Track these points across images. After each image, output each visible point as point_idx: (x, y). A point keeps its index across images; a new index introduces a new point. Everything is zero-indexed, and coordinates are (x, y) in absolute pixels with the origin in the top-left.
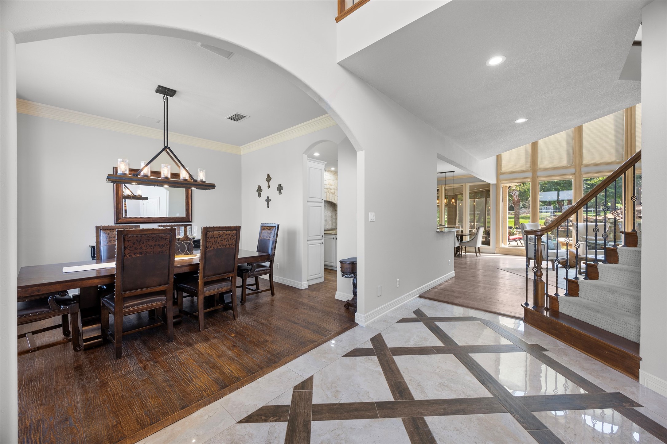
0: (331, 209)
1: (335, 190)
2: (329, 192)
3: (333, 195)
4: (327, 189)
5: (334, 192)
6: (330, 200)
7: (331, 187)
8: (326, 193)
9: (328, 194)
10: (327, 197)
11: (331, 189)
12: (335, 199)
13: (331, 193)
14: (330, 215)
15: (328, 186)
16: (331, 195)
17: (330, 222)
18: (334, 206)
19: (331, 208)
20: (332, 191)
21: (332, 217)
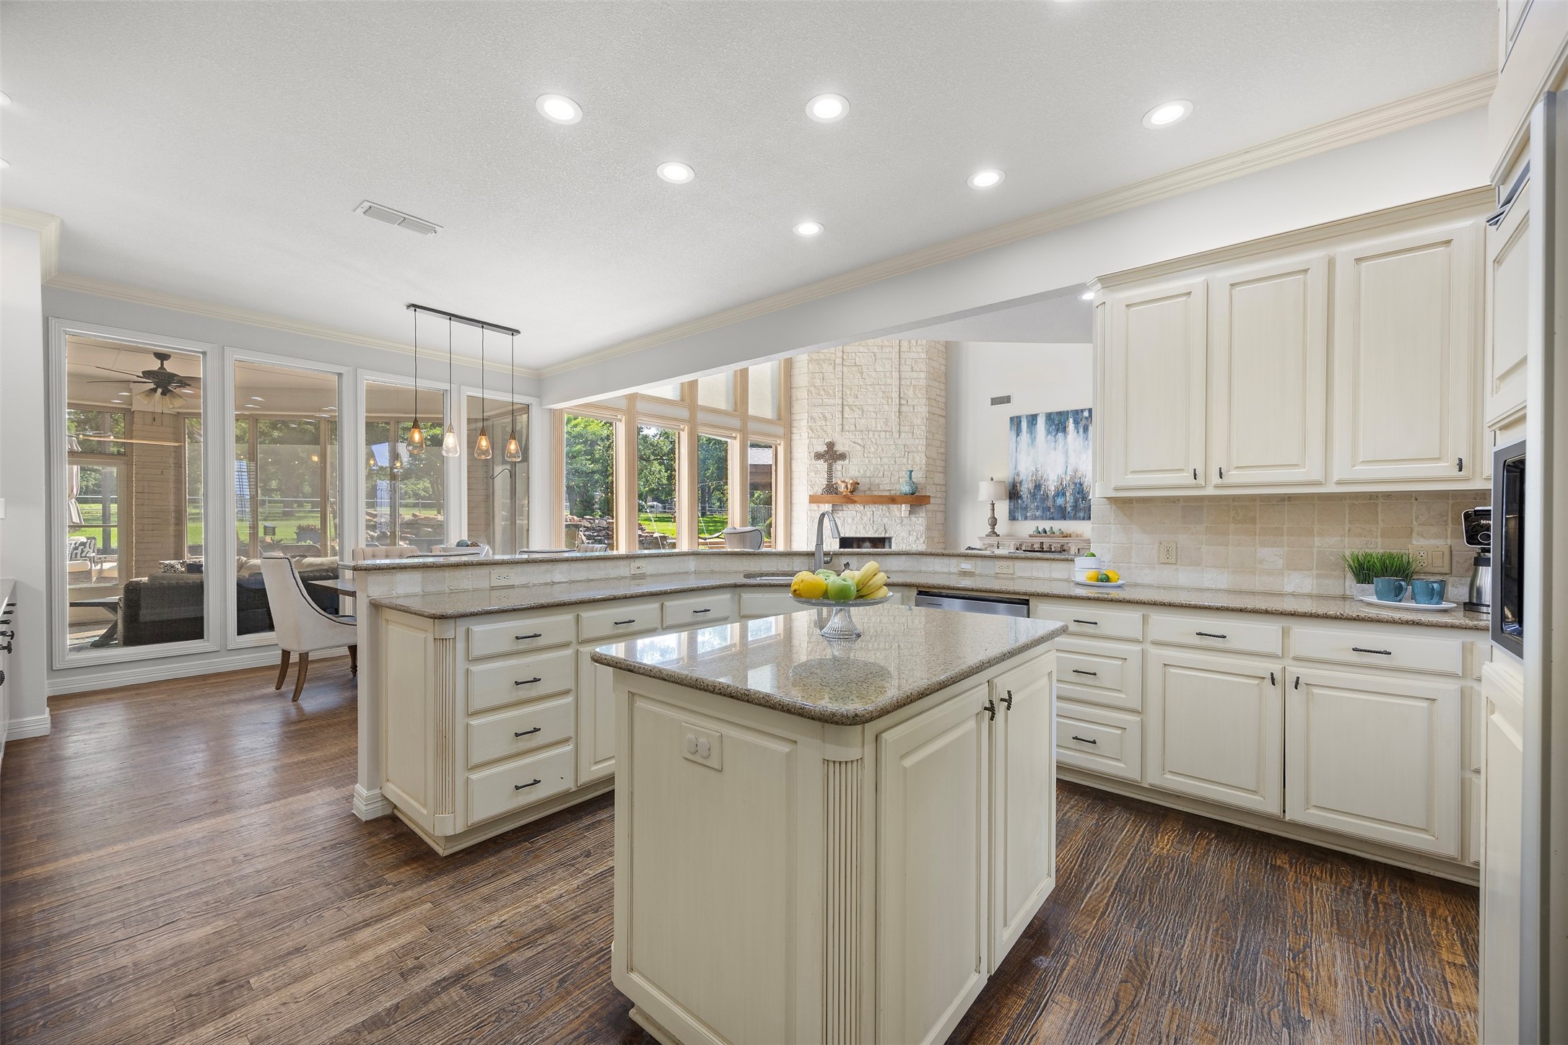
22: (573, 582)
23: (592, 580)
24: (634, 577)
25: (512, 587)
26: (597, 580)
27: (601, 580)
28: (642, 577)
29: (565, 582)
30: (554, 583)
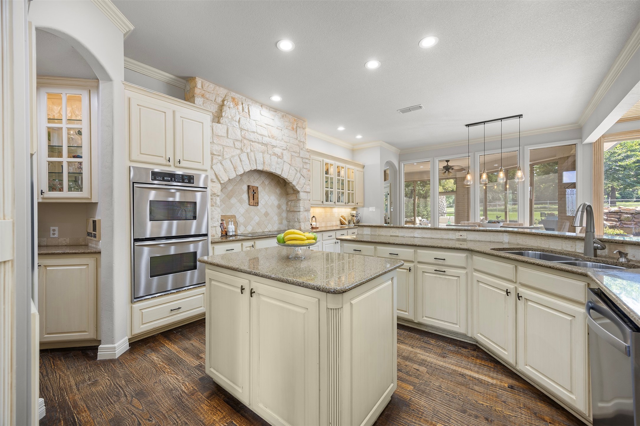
0: (278, 191)
1: (284, 150)
2: (270, 152)
3: (279, 160)
4: (266, 145)
5: (282, 154)
6: (273, 171)
7: (274, 142)
8: (263, 153)
9: (267, 157)
10: (264, 163)
11: (274, 146)
12: (285, 168)
13: (275, 154)
14: (276, 203)
15: (266, 140)
16: (274, 159)
17: (276, 218)
18: (285, 185)
19: (278, 189)
20: (278, 151)
21: (279, 207)
22: (424, 238)
23: (433, 238)
24: (458, 240)
25: (398, 236)
26: (436, 239)
27: (438, 239)
28: (465, 240)
29: (420, 237)
30: (415, 237)
